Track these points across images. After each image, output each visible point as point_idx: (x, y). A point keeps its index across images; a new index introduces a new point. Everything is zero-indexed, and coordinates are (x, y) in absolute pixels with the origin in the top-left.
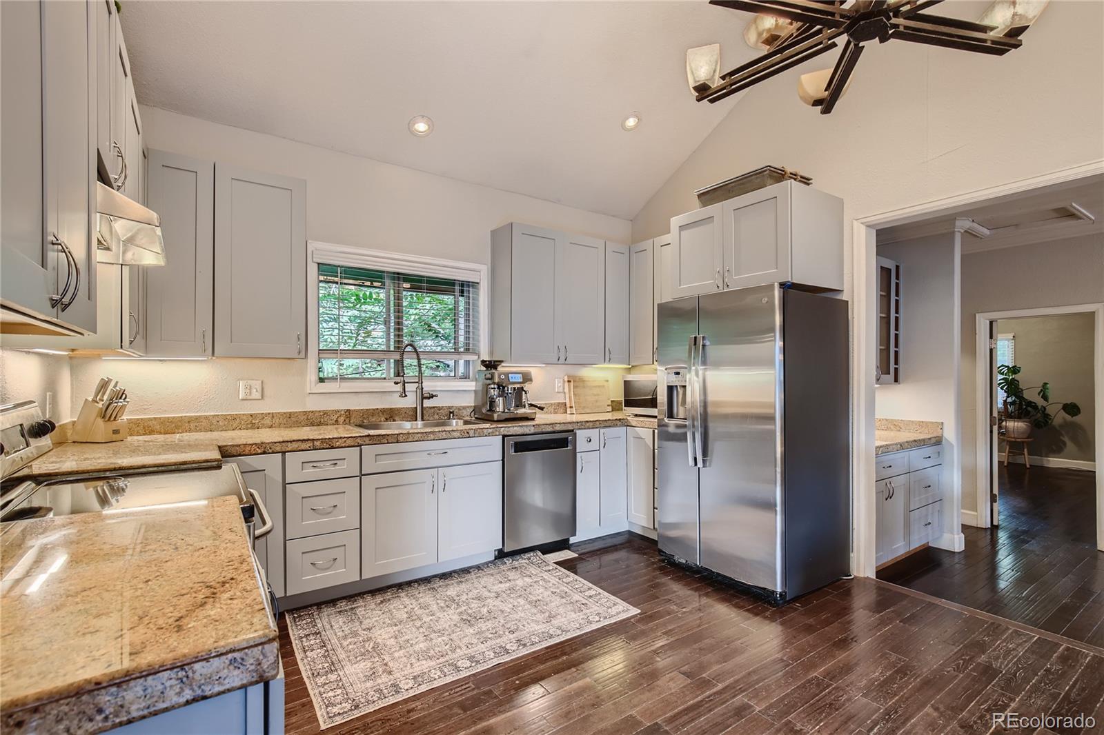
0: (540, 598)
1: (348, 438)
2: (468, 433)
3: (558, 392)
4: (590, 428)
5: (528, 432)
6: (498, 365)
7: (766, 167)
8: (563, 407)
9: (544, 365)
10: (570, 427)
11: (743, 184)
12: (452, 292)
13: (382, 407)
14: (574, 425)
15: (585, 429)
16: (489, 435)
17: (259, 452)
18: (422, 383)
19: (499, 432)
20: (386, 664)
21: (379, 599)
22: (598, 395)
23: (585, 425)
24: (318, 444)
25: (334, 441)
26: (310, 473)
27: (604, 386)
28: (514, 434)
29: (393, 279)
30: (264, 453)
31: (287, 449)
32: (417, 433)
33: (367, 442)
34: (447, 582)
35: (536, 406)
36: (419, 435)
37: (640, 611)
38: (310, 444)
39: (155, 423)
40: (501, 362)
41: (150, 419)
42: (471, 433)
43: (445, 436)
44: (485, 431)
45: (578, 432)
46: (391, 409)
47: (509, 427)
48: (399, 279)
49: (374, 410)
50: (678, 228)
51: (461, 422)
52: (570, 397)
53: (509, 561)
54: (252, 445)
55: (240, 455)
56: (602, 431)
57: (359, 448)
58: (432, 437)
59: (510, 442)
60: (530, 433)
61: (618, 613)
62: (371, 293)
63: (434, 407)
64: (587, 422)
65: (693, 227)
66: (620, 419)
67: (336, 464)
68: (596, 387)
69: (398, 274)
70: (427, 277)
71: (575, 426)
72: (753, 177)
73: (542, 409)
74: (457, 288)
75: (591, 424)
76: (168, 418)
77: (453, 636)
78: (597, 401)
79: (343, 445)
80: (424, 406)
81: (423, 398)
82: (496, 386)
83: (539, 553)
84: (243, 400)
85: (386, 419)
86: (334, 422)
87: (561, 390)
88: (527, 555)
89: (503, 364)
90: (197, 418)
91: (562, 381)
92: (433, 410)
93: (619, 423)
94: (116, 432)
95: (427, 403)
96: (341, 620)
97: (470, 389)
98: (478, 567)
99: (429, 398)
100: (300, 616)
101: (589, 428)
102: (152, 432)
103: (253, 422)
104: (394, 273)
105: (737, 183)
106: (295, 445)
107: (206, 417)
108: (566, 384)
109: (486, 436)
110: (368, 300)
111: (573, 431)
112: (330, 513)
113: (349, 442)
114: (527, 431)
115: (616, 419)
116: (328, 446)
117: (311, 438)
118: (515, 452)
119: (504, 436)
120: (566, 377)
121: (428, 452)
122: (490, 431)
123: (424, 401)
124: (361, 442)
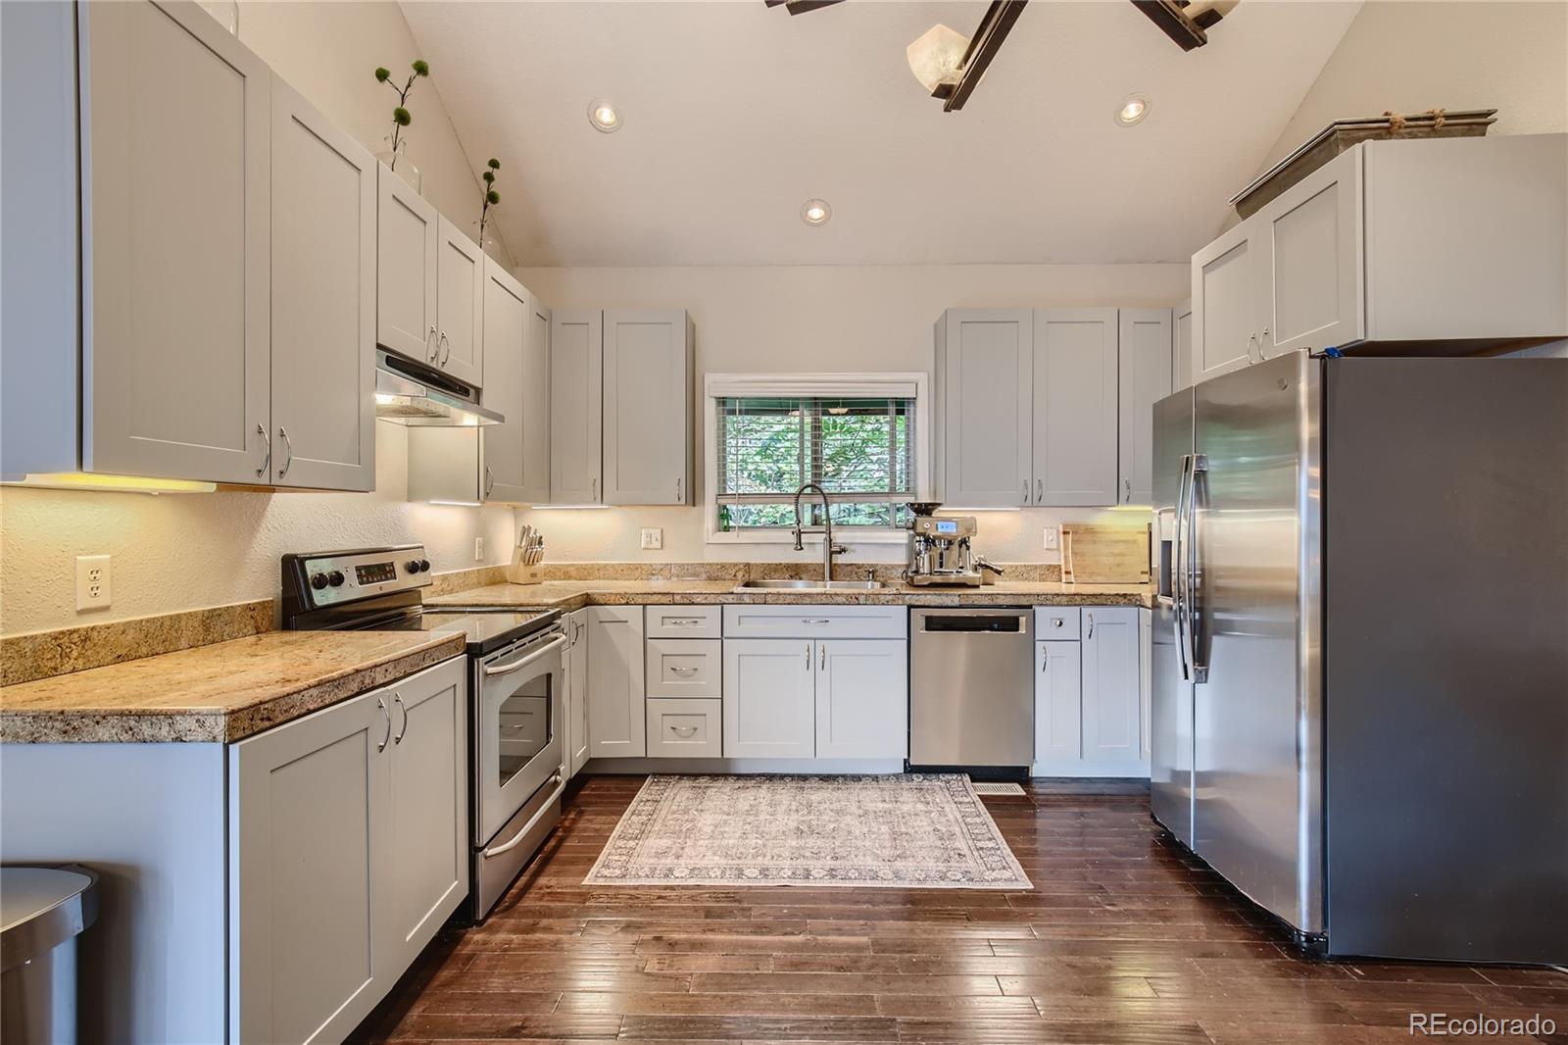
0: (911, 831)
1: (709, 594)
2: (857, 598)
3: (1047, 549)
4: (1062, 605)
5: (949, 603)
6: (933, 509)
7: (1332, 126)
8: (1054, 570)
9: (1018, 509)
10: (1024, 601)
11: (1297, 169)
12: (885, 412)
13: (786, 562)
14: (1032, 598)
15: (1053, 605)
16: (887, 603)
17: (623, 602)
18: (830, 533)
19: (903, 600)
20: (683, 848)
21: (740, 783)
22: (1122, 555)
23: (1052, 600)
24: (678, 598)
25: (694, 596)
26: (670, 629)
27: (1135, 542)
28: (927, 604)
29: (811, 405)
30: (627, 604)
31: (649, 602)
32: (790, 594)
33: (731, 601)
34: (825, 785)
35: (991, 568)
36: (791, 597)
37: (1032, 887)
38: (670, 598)
39: (572, 569)
40: (940, 505)
41: (569, 566)
42: (862, 599)
43: (825, 601)
44: (882, 597)
45: (1038, 609)
46: (797, 565)
47: (918, 595)
48: (816, 404)
49: (777, 565)
50: (1201, 270)
51: (877, 585)
52: (1066, 557)
53: (918, 777)
54: (616, 594)
55: (606, 604)
56: (1086, 611)
57: (720, 607)
58: (808, 600)
59: (919, 617)
60: (953, 604)
61: (994, 880)
62: (835, 421)
63: (851, 565)
64: (1058, 595)
65: (1218, 266)
66: (1125, 595)
67: (696, 622)
68: (1117, 542)
69: (815, 399)
70: (843, 399)
71: (1033, 601)
72: (1314, 151)
73: (999, 573)
74: (892, 408)
75: (1065, 599)
76: (582, 565)
77: (770, 843)
78: (1118, 565)
79: (704, 602)
80: (834, 562)
81: (832, 553)
82: (922, 539)
83: (967, 778)
84: (644, 549)
85: (791, 577)
86: (731, 576)
87: (1054, 545)
88: (948, 777)
89: (941, 508)
90: (605, 566)
91: (1055, 531)
92: (849, 568)
93: (1122, 601)
94: (534, 575)
95: (840, 559)
96: (689, 794)
97: (901, 541)
98: (876, 778)
99: (840, 553)
100: (659, 781)
101: (1058, 605)
102: (570, 578)
103: (651, 572)
104: (811, 398)
105: (1290, 169)
106: (655, 598)
107: (613, 566)
108: (1062, 536)
109: (883, 604)
110: (831, 430)
111: (1030, 607)
112: (689, 676)
113: (712, 599)
114: (948, 601)
115: (1117, 594)
116: (688, 602)
117: (672, 592)
118: (927, 630)
119: (910, 607)
120: (1061, 526)
121: (804, 619)
122: (890, 597)
123: (834, 556)
124: (724, 601)
